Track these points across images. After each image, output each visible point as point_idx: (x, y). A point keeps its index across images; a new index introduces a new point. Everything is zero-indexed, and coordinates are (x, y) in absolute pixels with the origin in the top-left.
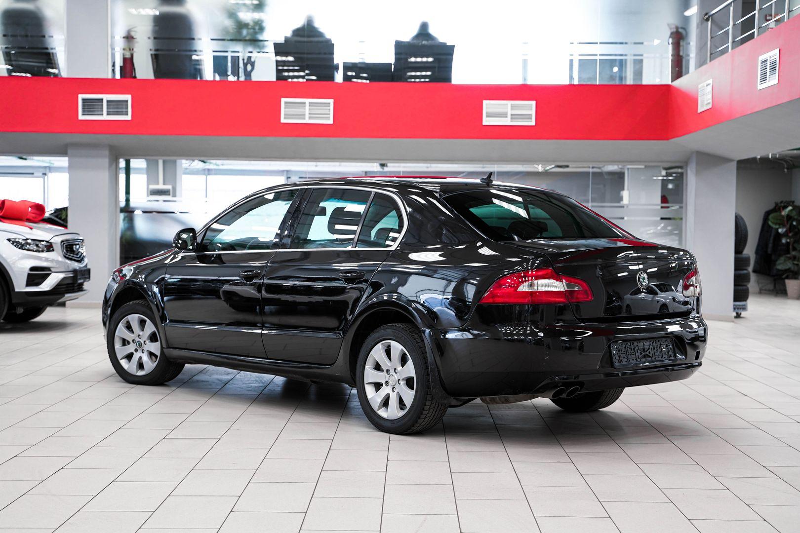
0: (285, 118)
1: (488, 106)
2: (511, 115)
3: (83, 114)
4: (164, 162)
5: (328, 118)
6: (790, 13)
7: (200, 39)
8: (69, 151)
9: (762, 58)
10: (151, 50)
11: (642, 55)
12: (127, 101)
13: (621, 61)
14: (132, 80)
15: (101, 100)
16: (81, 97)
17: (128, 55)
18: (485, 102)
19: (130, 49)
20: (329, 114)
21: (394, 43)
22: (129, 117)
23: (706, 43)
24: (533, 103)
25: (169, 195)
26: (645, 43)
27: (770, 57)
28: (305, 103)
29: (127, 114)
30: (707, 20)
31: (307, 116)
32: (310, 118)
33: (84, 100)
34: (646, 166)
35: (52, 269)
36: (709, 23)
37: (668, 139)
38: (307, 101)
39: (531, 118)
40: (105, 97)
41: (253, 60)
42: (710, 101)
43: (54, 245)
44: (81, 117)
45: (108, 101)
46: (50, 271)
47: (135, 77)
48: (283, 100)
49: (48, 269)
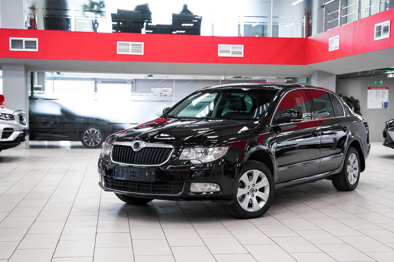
0: (119, 51)
1: (220, 47)
2: (232, 52)
3: (12, 48)
4: (38, 73)
5: (141, 52)
6: (381, 4)
7: (70, 10)
8: (3, 67)
9: (376, 25)
10: (43, 15)
11: (278, 23)
12: (36, 41)
13: (263, 25)
14: (36, 30)
15: (22, 41)
16: (11, 39)
17: (33, 17)
18: (219, 45)
19: (34, 14)
20: (142, 50)
21: (172, 15)
22: (37, 50)
23: (322, 18)
24: (242, 46)
25: (41, 90)
26: (280, 17)
27: (383, 25)
28: (129, 44)
29: (35, 48)
30: (323, 7)
31: (130, 51)
32: (132, 52)
33: (12, 41)
34: (278, 78)
35: (14, 129)
36: (324, 8)
37: (306, 64)
38: (130, 43)
39: (241, 54)
40: (24, 39)
41: (98, 22)
42: (338, 46)
43: (14, 117)
44: (11, 49)
45: (25, 41)
46: (13, 130)
47: (36, 29)
48: (118, 42)
49: (12, 129)
